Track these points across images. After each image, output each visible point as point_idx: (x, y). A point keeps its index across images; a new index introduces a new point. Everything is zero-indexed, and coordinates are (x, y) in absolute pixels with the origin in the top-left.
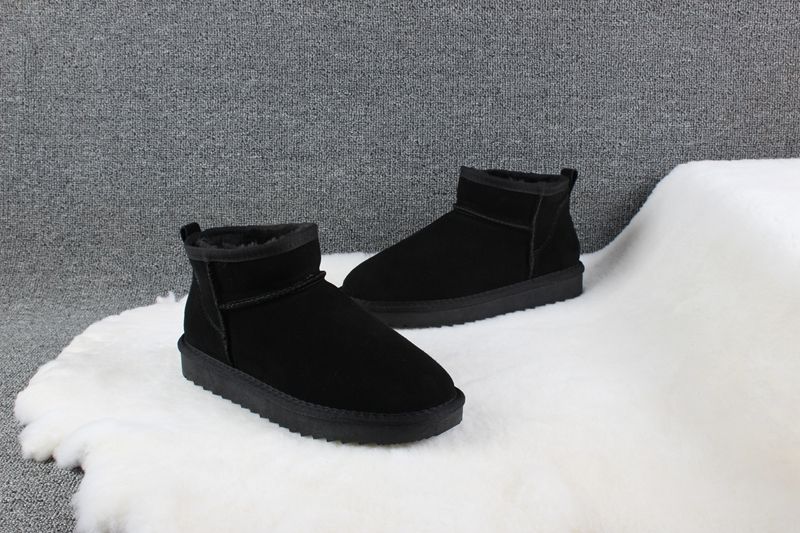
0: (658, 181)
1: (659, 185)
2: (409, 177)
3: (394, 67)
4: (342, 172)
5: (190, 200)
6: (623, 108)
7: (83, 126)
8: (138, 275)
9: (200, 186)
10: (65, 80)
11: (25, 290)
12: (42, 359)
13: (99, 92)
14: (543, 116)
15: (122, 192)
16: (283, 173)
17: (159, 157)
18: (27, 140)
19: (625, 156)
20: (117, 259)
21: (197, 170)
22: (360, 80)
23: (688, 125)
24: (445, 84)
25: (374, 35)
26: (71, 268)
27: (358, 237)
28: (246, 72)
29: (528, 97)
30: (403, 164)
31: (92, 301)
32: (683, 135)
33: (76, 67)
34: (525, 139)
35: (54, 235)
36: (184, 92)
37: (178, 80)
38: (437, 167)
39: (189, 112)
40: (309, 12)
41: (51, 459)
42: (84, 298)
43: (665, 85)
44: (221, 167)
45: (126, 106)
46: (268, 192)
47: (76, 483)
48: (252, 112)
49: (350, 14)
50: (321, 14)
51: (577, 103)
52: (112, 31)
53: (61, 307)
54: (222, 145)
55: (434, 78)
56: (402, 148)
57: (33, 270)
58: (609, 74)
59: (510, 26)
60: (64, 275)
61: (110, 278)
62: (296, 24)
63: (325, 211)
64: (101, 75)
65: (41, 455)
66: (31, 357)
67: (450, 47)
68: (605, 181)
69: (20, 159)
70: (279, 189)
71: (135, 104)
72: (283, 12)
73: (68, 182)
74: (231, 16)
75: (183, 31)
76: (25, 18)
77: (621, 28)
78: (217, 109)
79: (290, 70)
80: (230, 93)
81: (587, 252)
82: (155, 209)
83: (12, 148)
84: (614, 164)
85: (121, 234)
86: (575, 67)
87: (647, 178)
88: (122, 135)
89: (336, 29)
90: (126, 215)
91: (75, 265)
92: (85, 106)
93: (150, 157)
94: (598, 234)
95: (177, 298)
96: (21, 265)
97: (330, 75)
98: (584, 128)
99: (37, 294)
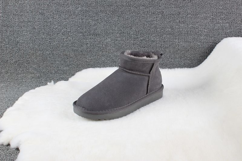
0: (217, 44)
1: (217, 45)
2: (132, 42)
3: (128, 4)
4: (110, 40)
5: (59, 49)
6: (206, 19)
7: (23, 24)
8: (42, 74)
9: (62, 44)
10: (16, 8)
11: (4, 79)
13: (28, 12)
14: (178, 21)
15: (36, 46)
16: (90, 40)
17: (48, 34)
18: (4, 29)
19: (206, 35)
20: (35, 69)
21: (61, 39)
22: (116, 8)
23: (227, 24)
24: (145, 10)
26: (19, 72)
27: (115, 62)
28: (77, 6)
29: (173, 15)
30: (131, 37)
31: (27, 83)
32: (226, 28)
33: (20, 4)
34: (172, 29)
35: (14, 61)
36: (56, 12)
37: (55, 8)
38: (142, 38)
39: (58, 19)
41: (9, 145)
42: (24, 82)
43: (220, 11)
44: (69, 38)
45: (37, 17)
46: (85, 46)
47: (17, 154)
48: (79, 19)
51: (190, 17)
53: (16, 85)
54: (69, 30)
55: (141, 8)
56: (130, 32)
57: (7, 72)
58: (201, 7)
60: (18, 74)
61: (33, 75)
63: (104, 53)
64: (28, 7)
65: (6, 143)
66: (5, 104)
68: (199, 43)
70: (89, 45)
71: (40, 17)
73: (18, 43)
78: (68, 18)
79: (92, 5)
80: (72, 13)
81: (192, 67)
82: (47, 52)
84: (202, 38)
85: (36, 60)
86: (190, 4)
87: (213, 42)
88: (36, 27)
90: (38, 54)
91: (21, 71)
92: (23, 17)
93: (45, 34)
94: (196, 61)
95: (54, 83)
96: (3, 71)
97: (106, 7)
98: (192, 25)
99: (8, 81)
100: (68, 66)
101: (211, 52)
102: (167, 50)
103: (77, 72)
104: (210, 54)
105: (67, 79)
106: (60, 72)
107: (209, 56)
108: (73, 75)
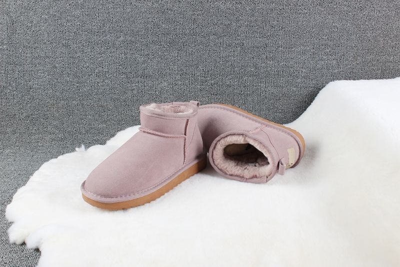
0: (320, 89)
1: (321, 92)
2: (199, 87)
3: (192, 32)
4: (166, 84)
5: (91, 98)
6: (304, 53)
7: (38, 61)
8: (66, 135)
9: (96, 91)
10: (28, 38)
11: (11, 142)
12: (20, 182)
13: (45, 43)
14: (265, 57)
15: (58, 94)
16: (137, 84)
17: (75, 76)
18: (10, 68)
19: (304, 77)
20: (56, 127)
21: (95, 83)
22: (175, 38)
23: (335, 62)
24: (217, 41)
25: (182, 16)
26: (33, 131)
28: (118, 34)
29: (258, 48)
30: (196, 80)
31: (44, 148)
32: (332, 66)
33: (34, 31)
34: (256, 68)
35: (25, 114)
36: (88, 44)
37: (85, 38)
38: (213, 82)
39: (90, 54)
40: (150, 4)
41: (24, 244)
42: (40, 147)
43: (324, 42)
44: (106, 81)
45: (59, 50)
46: (129, 94)
47: (37, 258)
48: (121, 54)
49: (170, 5)
50: (156, 5)
51: (281, 51)
52: (51, 13)
53: (29, 152)
54: (107, 70)
55: (212, 37)
56: (196, 72)
57: (14, 132)
58: (297, 36)
59: (249, 12)
60: (30, 135)
61: (53, 136)
62: (143, 10)
64: (46, 35)
65: (19, 242)
66: (14, 181)
67: (219, 22)
68: (295, 89)
69: (7, 77)
70: (135, 92)
71: (64, 50)
72: (137, 4)
73: (31, 89)
74: (111, 5)
75: (87, 13)
76: (7, 6)
77: (304, 14)
78: (104, 53)
79: (140, 33)
80: (110, 44)
82: (74, 102)
83: (3, 72)
84: (299, 80)
85: (58, 114)
86: (281, 33)
87: (314, 87)
88: (57, 65)
89: (163, 13)
90: (60, 105)
91: (35, 130)
92: (38, 51)
93: (71, 76)
94: (291, 114)
95: (85, 148)
96: (9, 130)
97: (160, 36)
98: (285, 63)
99: (17, 144)
100: (105, 122)
101: (312, 102)
102: (250, 99)
103: (118, 131)
104: (310, 104)
105: (103, 143)
106: (93, 131)
107: (309, 107)
108: (113, 136)
